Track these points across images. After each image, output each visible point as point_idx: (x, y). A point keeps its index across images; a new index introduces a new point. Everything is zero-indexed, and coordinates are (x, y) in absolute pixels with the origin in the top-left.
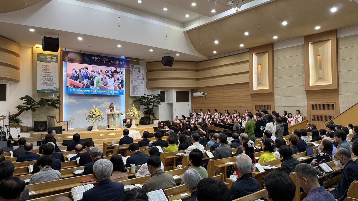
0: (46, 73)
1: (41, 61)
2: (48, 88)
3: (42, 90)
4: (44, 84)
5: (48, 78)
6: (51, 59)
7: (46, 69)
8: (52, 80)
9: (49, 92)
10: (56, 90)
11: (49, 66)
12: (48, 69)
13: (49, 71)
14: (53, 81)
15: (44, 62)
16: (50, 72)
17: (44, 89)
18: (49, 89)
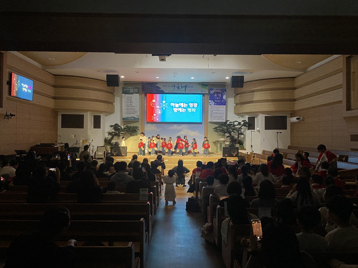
0: (129, 104)
1: (125, 94)
4: (128, 113)
5: (131, 107)
6: (133, 91)
9: (132, 119)
10: (137, 118)
12: (131, 100)
15: (128, 94)
17: (128, 117)
18: (132, 117)
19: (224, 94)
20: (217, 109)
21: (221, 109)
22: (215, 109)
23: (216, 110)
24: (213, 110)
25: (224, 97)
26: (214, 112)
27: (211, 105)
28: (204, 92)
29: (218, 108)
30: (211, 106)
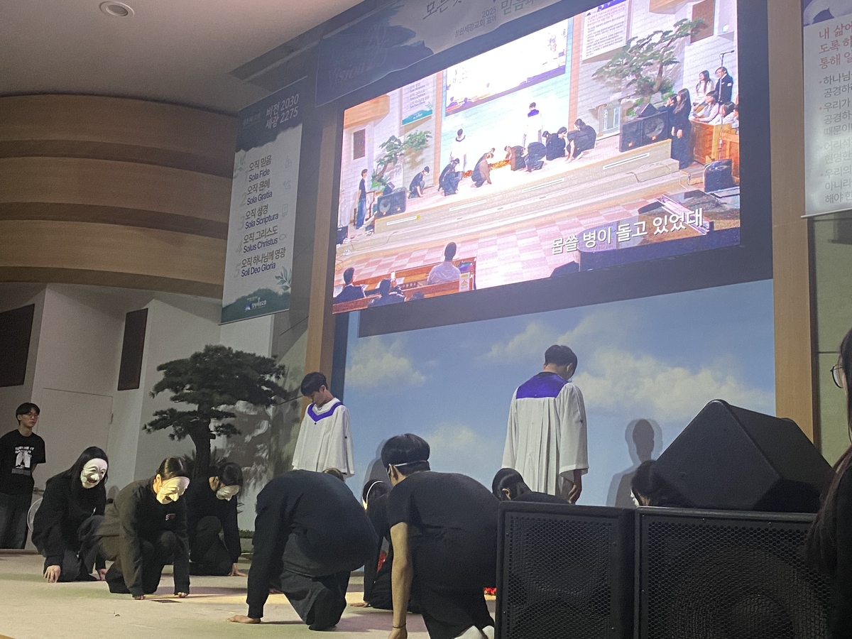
0: (257, 206)
1: (248, 147)
2: (256, 290)
3: (238, 300)
4: (246, 269)
5: (262, 227)
6: (280, 113)
7: (258, 181)
8: (273, 237)
9: (258, 310)
10: (281, 292)
11: (270, 160)
12: (266, 178)
13: (266, 190)
14: (276, 241)
15: (255, 146)
16: (270, 189)
17: (244, 298)
18: (259, 292)
27: (825, 15)
30: (832, 34)
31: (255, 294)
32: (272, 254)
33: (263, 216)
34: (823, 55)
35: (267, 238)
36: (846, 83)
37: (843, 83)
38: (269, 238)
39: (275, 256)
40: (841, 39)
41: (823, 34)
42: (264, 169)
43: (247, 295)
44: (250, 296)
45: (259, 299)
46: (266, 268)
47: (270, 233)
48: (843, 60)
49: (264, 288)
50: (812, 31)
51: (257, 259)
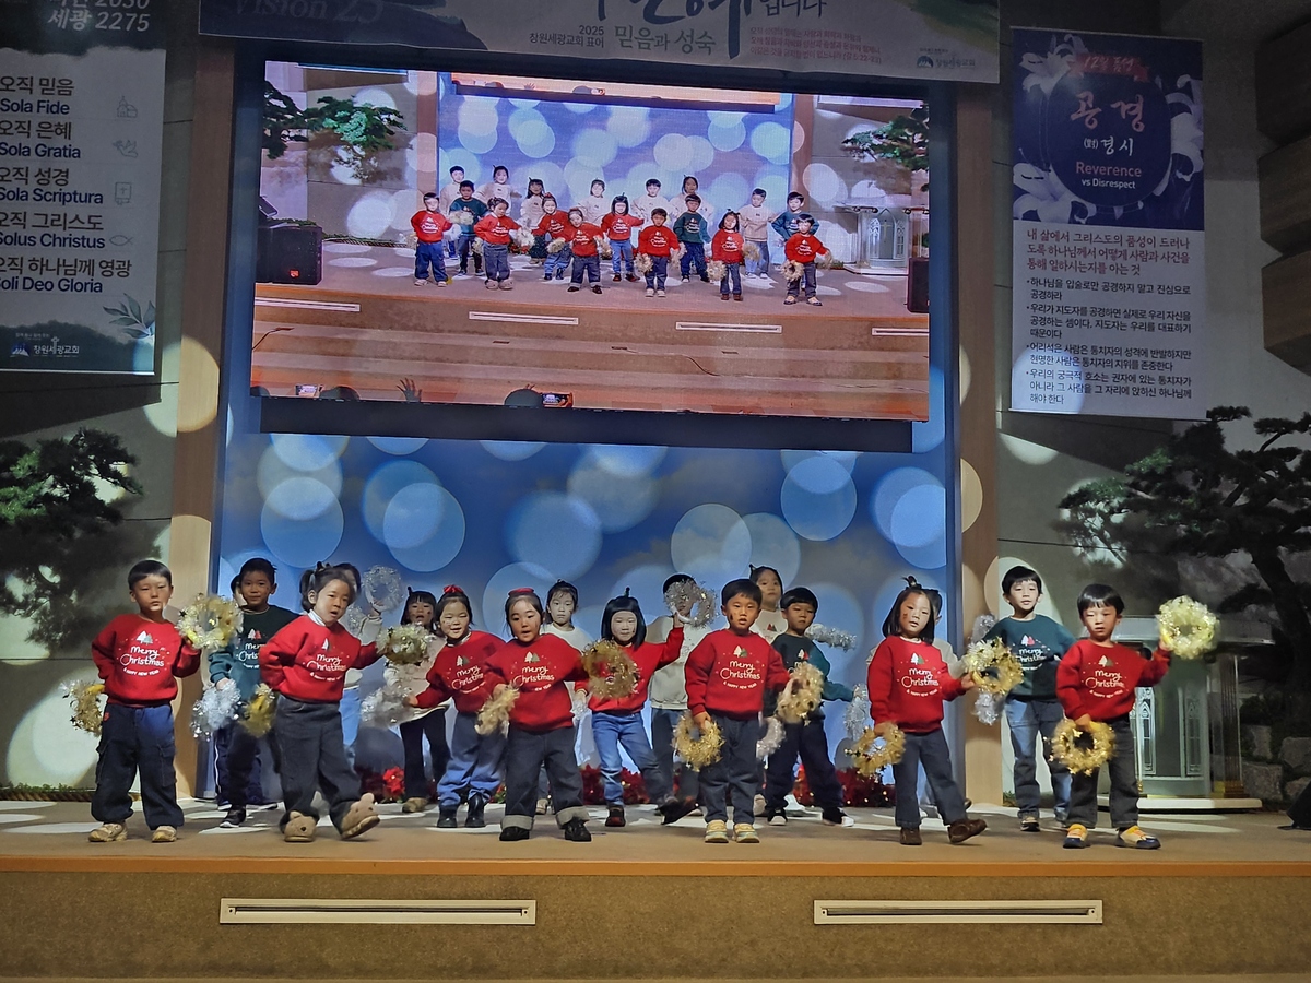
0: (34, 164)
2: (45, 321)
5: (54, 208)
6: (93, 10)
7: (36, 118)
8: (91, 235)
9: (52, 360)
10: (123, 339)
11: (66, 88)
12: (61, 119)
13: (60, 142)
14: (99, 243)
15: (18, 46)
16: (74, 143)
18: (54, 329)
19: (1184, 99)
20: (1102, 270)
21: (1155, 272)
22: (1081, 268)
23: (1091, 276)
24: (1065, 275)
25: (1185, 135)
26: (1072, 298)
27: (1031, 216)
28: (954, 62)
29: (1114, 254)
30: (1038, 234)
31: (39, 328)
32: (90, 265)
33: (54, 188)
34: (1032, 255)
35: (69, 231)
36: (1051, 290)
37: (1047, 289)
38: (77, 234)
39: (98, 271)
40: (1047, 245)
41: (1031, 233)
42: (53, 100)
43: (13, 326)
44: (22, 329)
45: (55, 340)
46: (73, 287)
47: (77, 224)
48: (1049, 267)
49: (71, 322)
50: (1020, 228)
51: (43, 265)
